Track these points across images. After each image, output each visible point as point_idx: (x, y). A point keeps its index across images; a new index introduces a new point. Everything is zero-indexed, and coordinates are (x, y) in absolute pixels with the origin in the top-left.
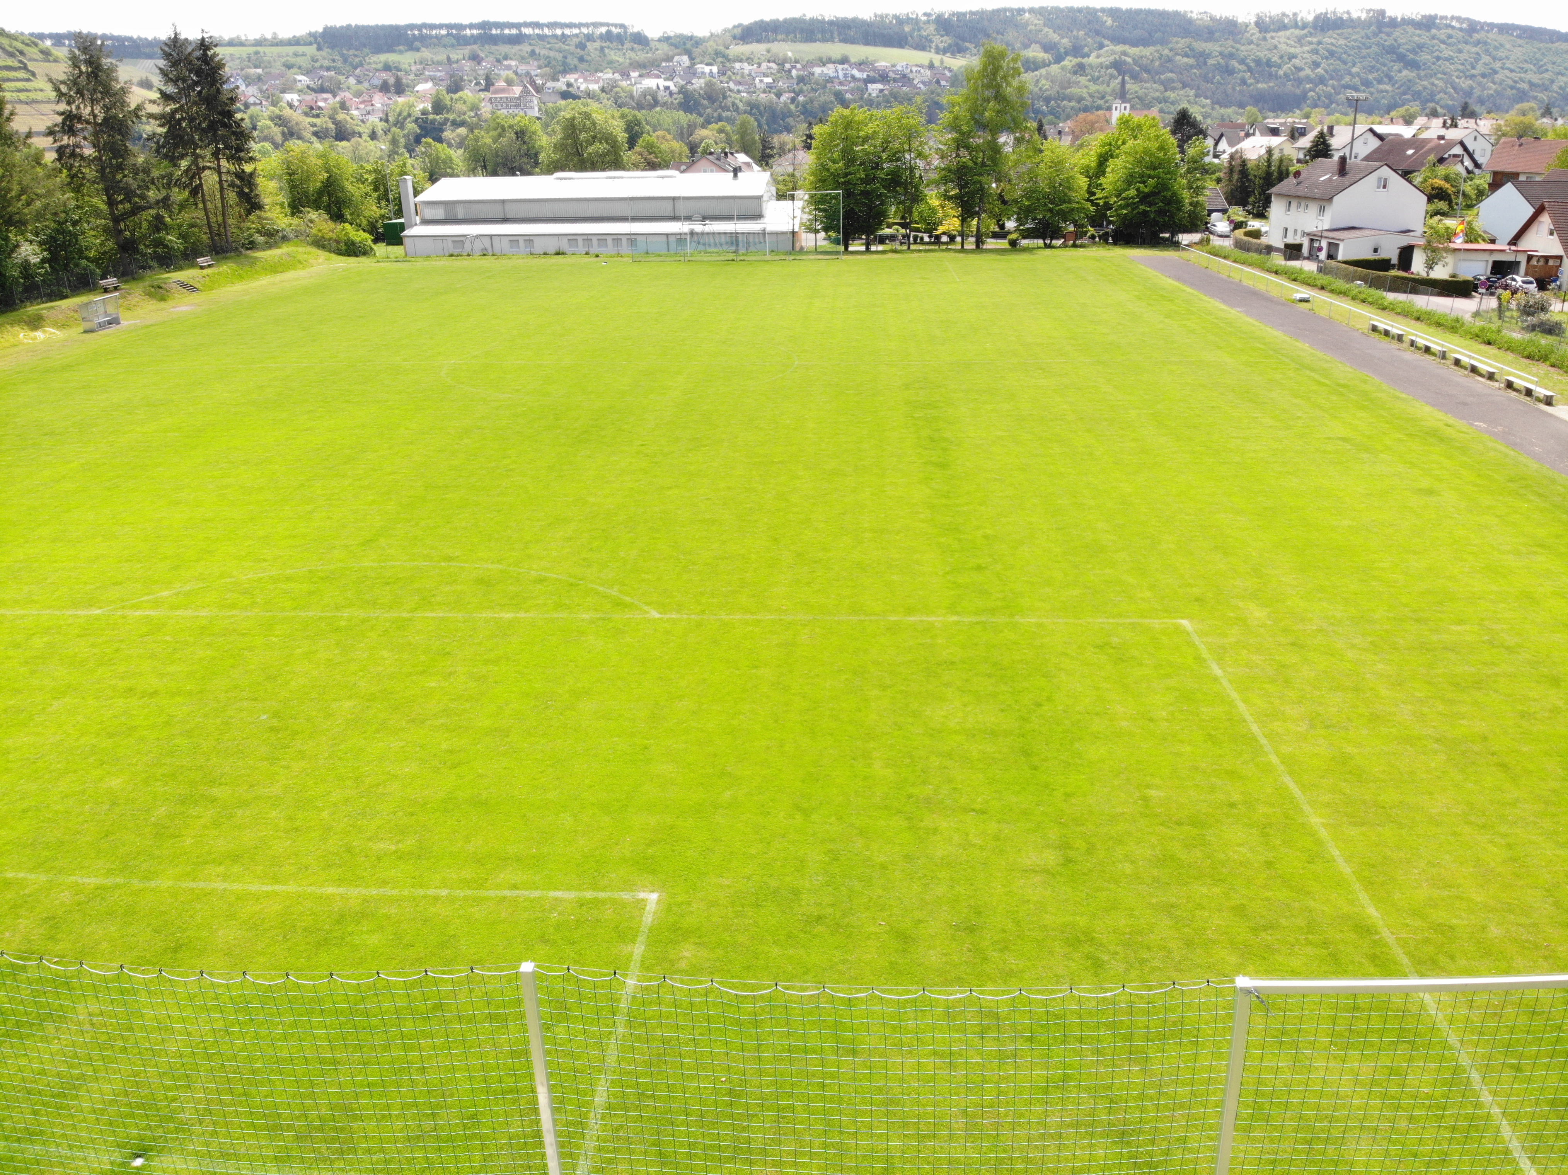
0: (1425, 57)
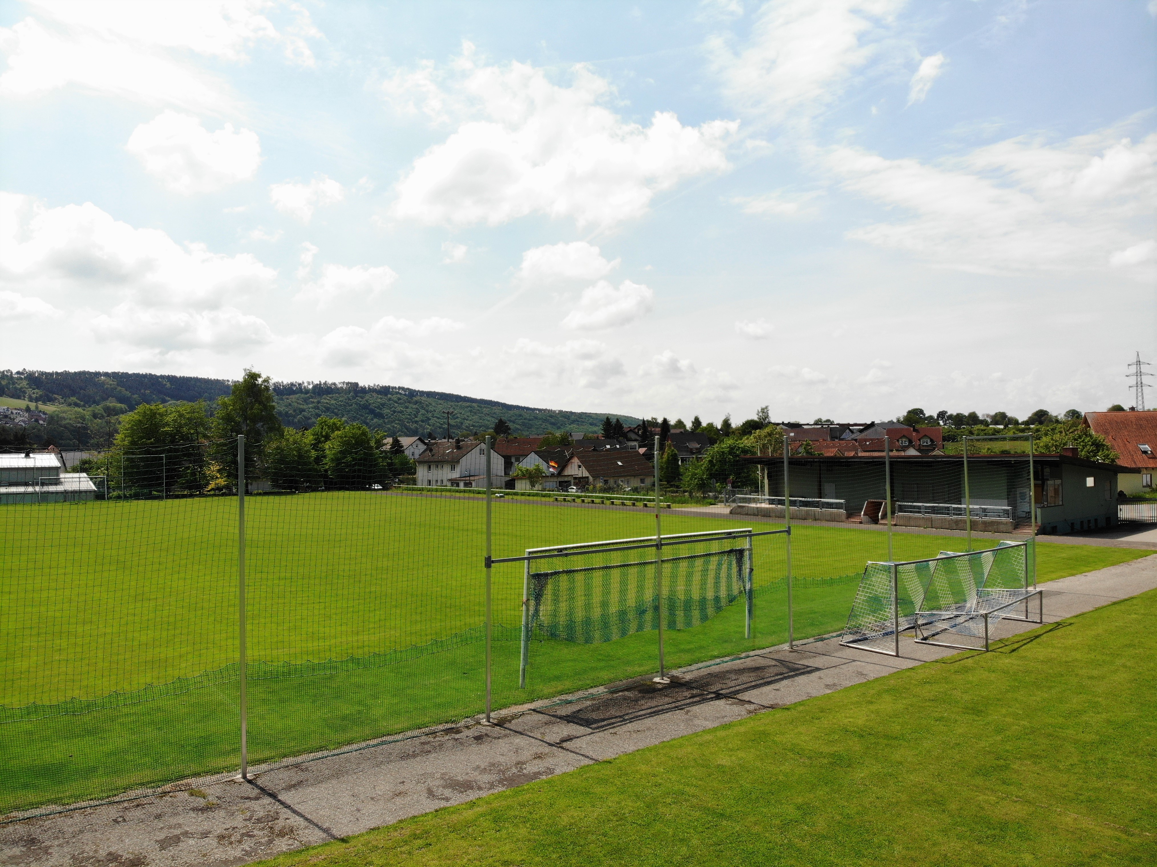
0: (386, 411)
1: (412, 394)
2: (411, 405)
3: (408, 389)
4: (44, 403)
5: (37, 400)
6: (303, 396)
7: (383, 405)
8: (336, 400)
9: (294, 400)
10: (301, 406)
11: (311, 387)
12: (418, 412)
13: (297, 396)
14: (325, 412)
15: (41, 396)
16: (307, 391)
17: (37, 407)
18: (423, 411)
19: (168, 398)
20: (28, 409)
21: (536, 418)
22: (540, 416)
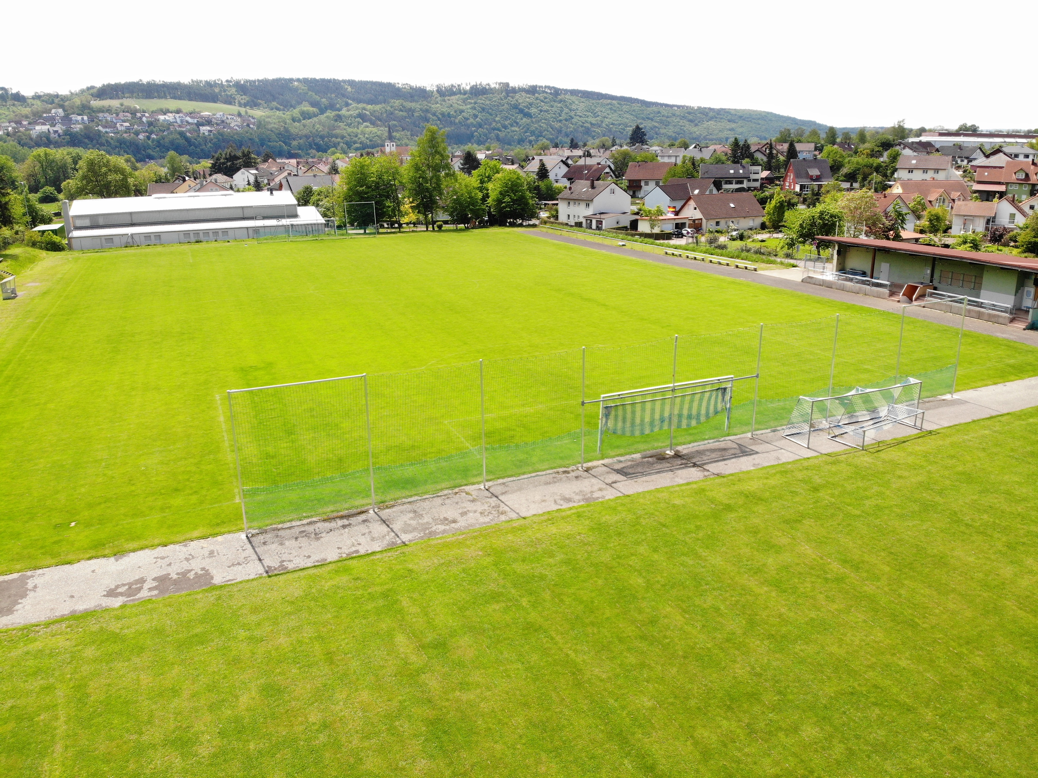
0: (533, 110)
1: (557, 92)
2: (556, 104)
3: (553, 87)
4: (251, 107)
5: (245, 105)
6: (462, 96)
7: (531, 104)
8: (490, 100)
9: (454, 101)
10: (461, 107)
11: (468, 88)
12: (562, 111)
13: (457, 97)
14: (481, 112)
15: (248, 102)
16: (465, 93)
17: (246, 112)
18: (566, 110)
19: (350, 101)
20: (239, 115)
21: (674, 115)
22: (678, 113)
